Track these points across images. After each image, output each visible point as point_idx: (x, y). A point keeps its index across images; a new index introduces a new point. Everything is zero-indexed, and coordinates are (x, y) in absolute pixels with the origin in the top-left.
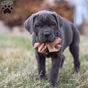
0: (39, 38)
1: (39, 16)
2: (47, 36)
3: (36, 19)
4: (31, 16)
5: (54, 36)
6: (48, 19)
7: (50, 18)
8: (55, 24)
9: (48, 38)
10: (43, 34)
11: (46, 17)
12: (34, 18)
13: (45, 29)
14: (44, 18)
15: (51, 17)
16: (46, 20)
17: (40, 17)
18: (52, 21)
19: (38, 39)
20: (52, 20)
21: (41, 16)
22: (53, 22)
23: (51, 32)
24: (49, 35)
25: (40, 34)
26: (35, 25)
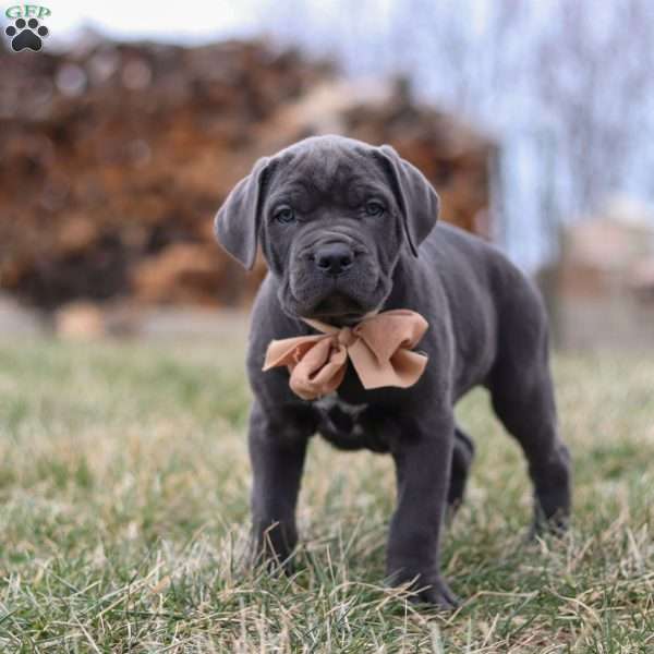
0: (292, 280)
1: (298, 157)
2: (334, 265)
3: (278, 174)
5: (377, 270)
6: (342, 175)
7: (358, 171)
8: (384, 208)
9: (340, 279)
10: (311, 257)
11: (331, 167)
13: (324, 227)
14: (323, 171)
15: (364, 168)
16: (335, 179)
18: (369, 187)
19: (287, 288)
20: (367, 181)
21: (304, 157)
22: (370, 193)
23: (360, 247)
24: (344, 261)
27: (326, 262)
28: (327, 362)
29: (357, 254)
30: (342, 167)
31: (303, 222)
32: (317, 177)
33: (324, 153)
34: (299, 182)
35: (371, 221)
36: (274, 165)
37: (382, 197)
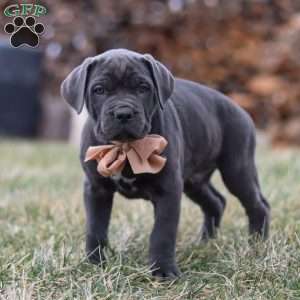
0: (102, 124)
1: (106, 61)
2: (124, 118)
3: (95, 71)
5: (144, 121)
6: (128, 72)
7: (136, 70)
9: (127, 125)
10: (112, 114)
11: (123, 68)
12: (90, 68)
14: (119, 69)
16: (125, 74)
17: (107, 66)
18: (141, 78)
19: (99, 127)
20: (141, 75)
21: (110, 61)
22: (142, 81)
23: (137, 110)
24: (129, 116)
26: (93, 87)
27: (120, 116)
28: (116, 159)
29: (136, 113)
30: (128, 68)
31: (109, 95)
32: (116, 72)
33: (120, 60)
34: (108, 74)
35: (141, 95)
36: (95, 63)
37: (147, 83)
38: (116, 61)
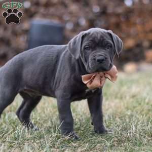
0: (90, 64)
1: (91, 34)
3: (86, 39)
4: (79, 35)
5: (110, 62)
6: (101, 39)
7: (105, 38)
8: (111, 46)
9: (102, 65)
10: (95, 59)
11: (99, 37)
12: (83, 37)
13: (98, 52)
15: (107, 37)
17: (91, 36)
19: (88, 66)
21: (93, 34)
22: (108, 43)
23: (106, 57)
24: (103, 60)
25: (91, 60)
26: (84, 47)
27: (99, 60)
29: (106, 58)
30: (102, 37)
31: (92, 50)
32: (96, 39)
33: (97, 33)
34: (91, 40)
35: (108, 50)
36: (86, 35)
37: (111, 44)
38: (96, 34)
